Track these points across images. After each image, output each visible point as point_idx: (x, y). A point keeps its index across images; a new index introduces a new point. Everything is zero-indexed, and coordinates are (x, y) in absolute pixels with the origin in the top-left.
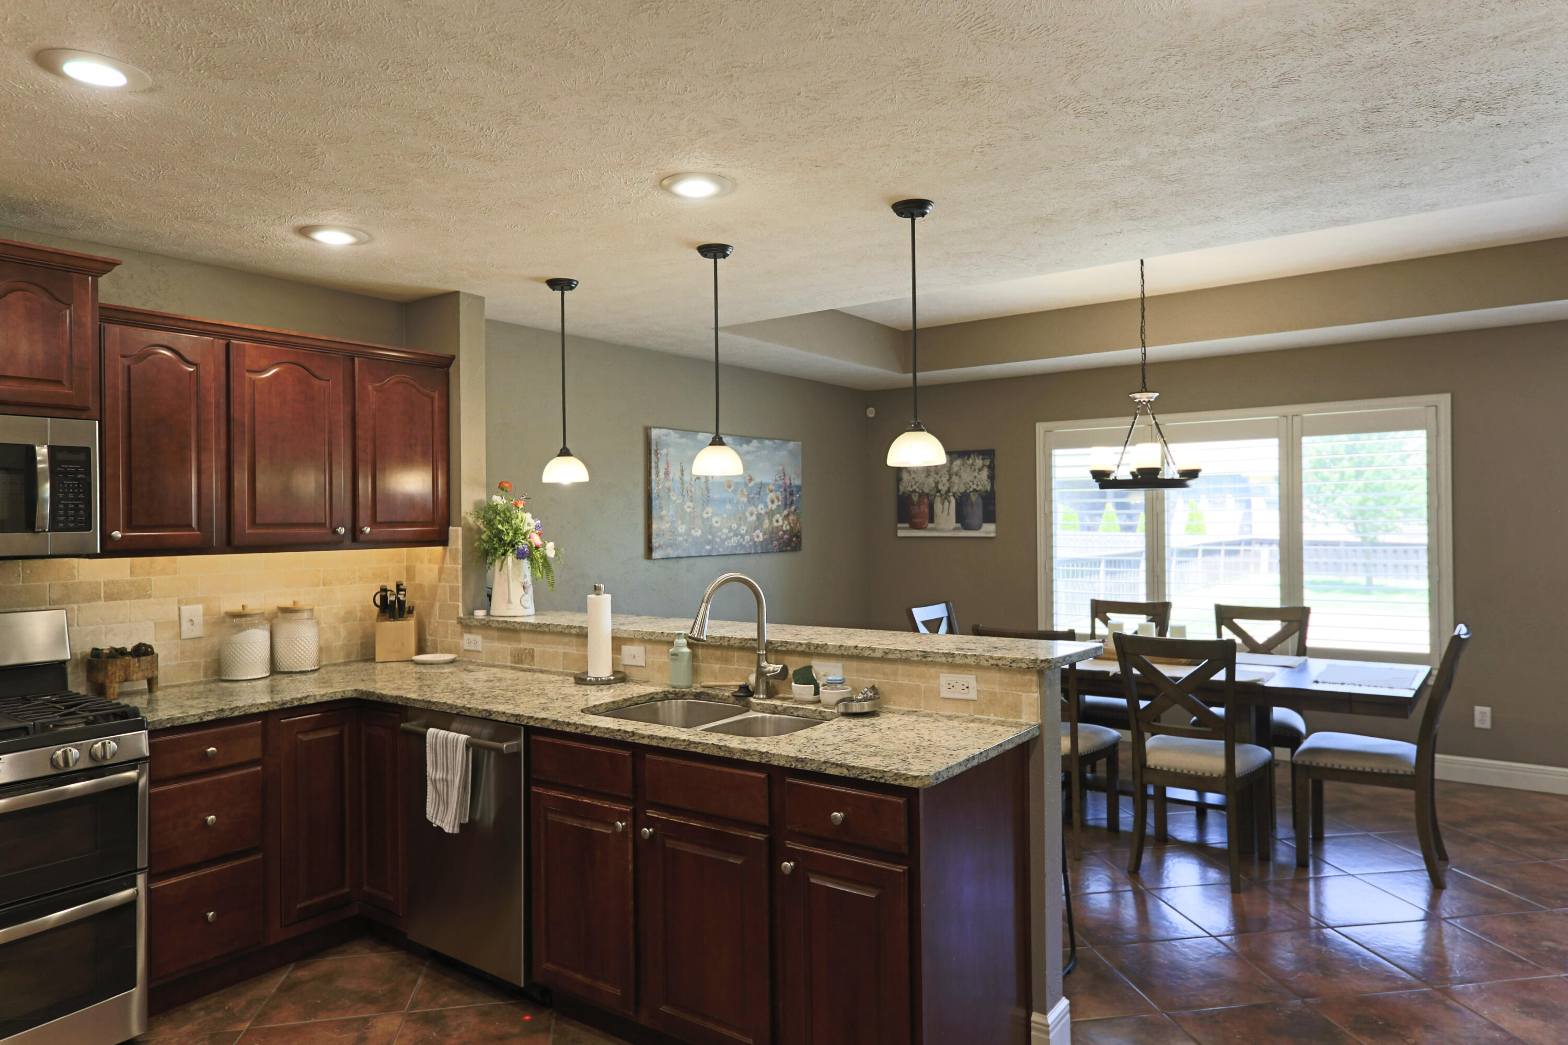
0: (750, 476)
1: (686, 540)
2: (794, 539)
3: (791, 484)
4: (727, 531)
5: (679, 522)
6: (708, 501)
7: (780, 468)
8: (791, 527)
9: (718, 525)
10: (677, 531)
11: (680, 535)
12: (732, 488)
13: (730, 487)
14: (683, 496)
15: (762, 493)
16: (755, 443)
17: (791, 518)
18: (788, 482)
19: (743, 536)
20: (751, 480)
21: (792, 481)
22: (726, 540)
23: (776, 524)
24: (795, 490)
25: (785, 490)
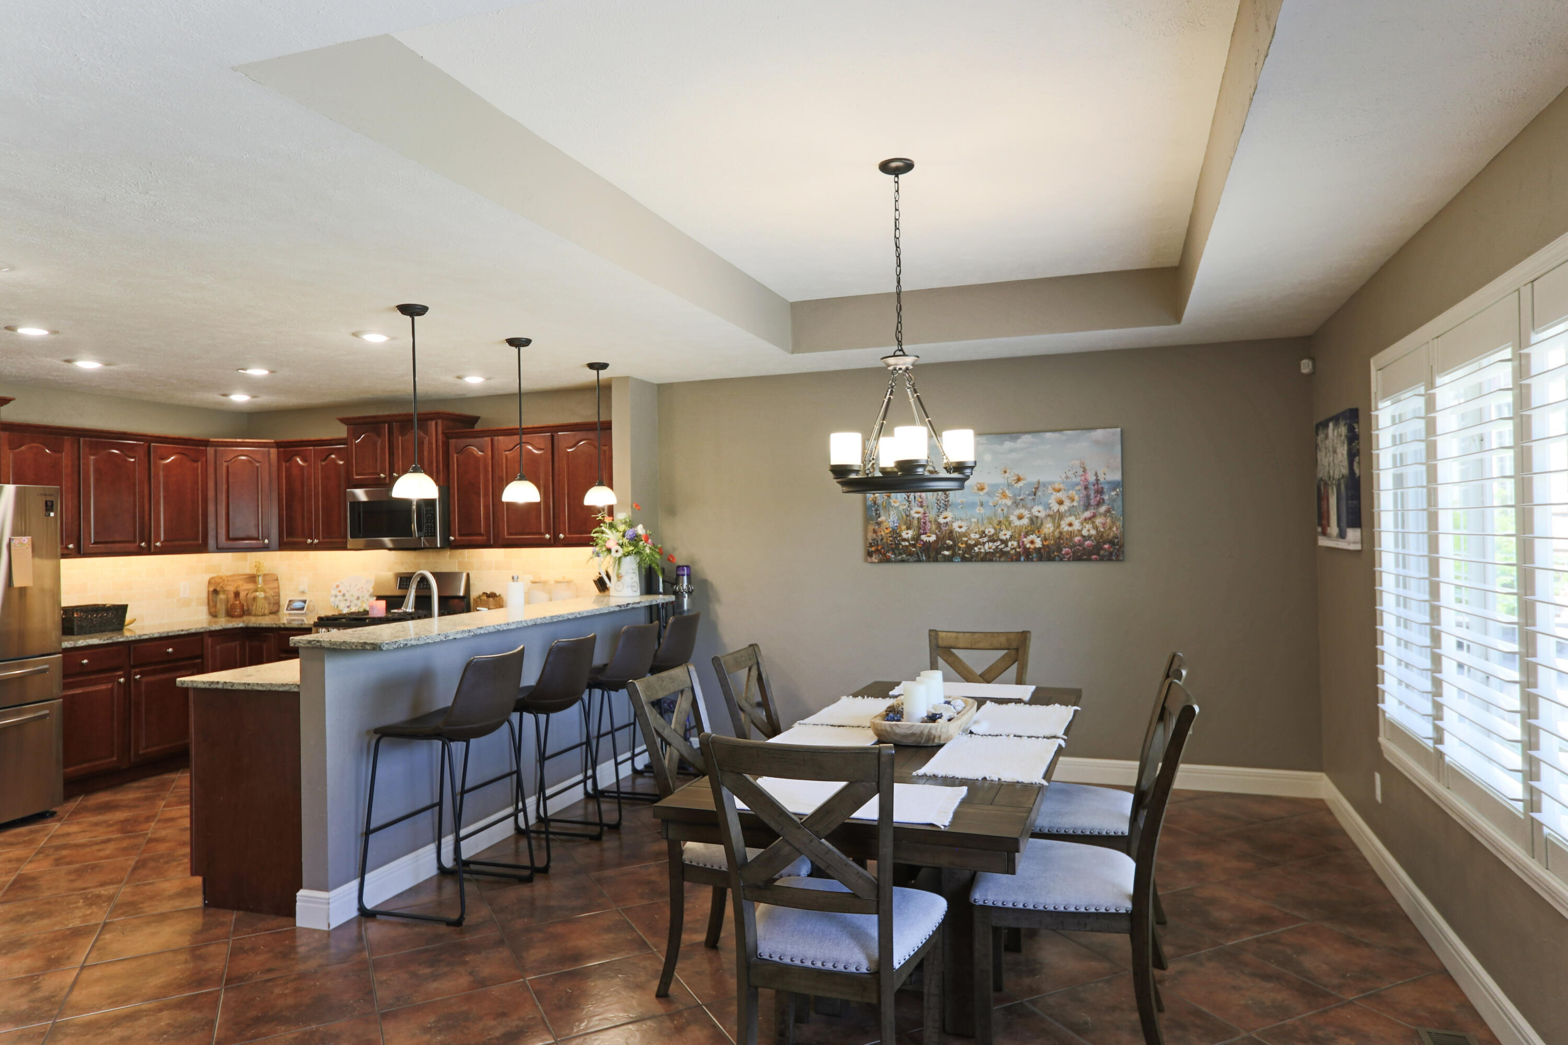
0: (1018, 476)
1: (914, 546)
2: (1106, 546)
3: (1097, 480)
4: (977, 536)
5: (904, 527)
6: (946, 505)
7: (1077, 463)
8: (1098, 532)
9: (963, 530)
10: (900, 536)
11: (905, 540)
12: (985, 491)
13: (982, 489)
14: (909, 502)
15: (1039, 493)
16: (1026, 438)
17: (1099, 521)
18: (1092, 479)
19: (1005, 542)
20: (1019, 480)
21: (1101, 478)
22: (975, 545)
23: (1066, 528)
24: (1106, 487)
25: (1086, 488)
